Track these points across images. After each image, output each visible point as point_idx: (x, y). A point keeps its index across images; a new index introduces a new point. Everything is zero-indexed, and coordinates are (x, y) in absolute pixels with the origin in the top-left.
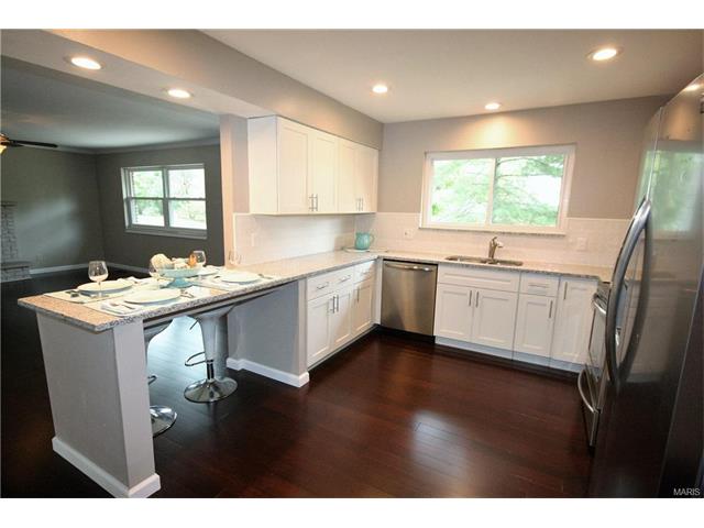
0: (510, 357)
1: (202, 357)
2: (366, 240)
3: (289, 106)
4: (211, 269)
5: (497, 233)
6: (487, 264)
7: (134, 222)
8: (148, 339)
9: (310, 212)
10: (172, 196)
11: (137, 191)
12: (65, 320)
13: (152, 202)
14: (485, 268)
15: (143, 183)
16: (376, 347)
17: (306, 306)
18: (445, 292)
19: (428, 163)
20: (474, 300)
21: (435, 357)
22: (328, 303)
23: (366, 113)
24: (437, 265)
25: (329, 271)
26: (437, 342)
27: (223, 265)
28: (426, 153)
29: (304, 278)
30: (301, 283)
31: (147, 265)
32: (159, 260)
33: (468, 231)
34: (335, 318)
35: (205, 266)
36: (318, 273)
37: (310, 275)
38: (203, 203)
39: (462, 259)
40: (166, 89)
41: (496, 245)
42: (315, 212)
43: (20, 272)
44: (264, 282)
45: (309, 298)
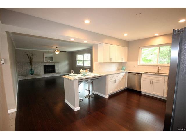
0: (163, 98)
1: (88, 90)
2: (124, 68)
3: (106, 41)
4: (90, 73)
5: (160, 66)
6: (157, 74)
7: (78, 65)
8: (79, 84)
9: (110, 62)
10: (84, 59)
11: (78, 59)
12: (68, 79)
13: (81, 61)
14: (156, 75)
15: (79, 57)
16: (126, 93)
17: (108, 81)
18: (144, 80)
19: (140, 49)
20: (152, 83)
21: (141, 96)
22: (113, 81)
23: (124, 40)
24: (141, 74)
25: (114, 74)
26: (142, 93)
27: (92, 72)
28: (140, 47)
29: (108, 75)
30: (107, 76)
31: (79, 71)
32: (81, 70)
33: (152, 66)
34: (115, 85)
35: (89, 72)
36: (111, 74)
37: (109, 75)
38: (90, 61)
39: (149, 72)
40: (84, 41)
41: (159, 69)
42: (111, 62)
43: (59, 74)
44: (99, 75)
45: (109, 79)
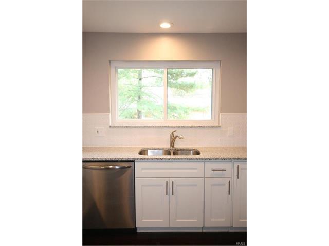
5: (175, 127)
19: (112, 70)
20: (170, 189)
24: (134, 162)
26: (138, 231)
28: (110, 61)
33: (153, 127)
41: (176, 137)
